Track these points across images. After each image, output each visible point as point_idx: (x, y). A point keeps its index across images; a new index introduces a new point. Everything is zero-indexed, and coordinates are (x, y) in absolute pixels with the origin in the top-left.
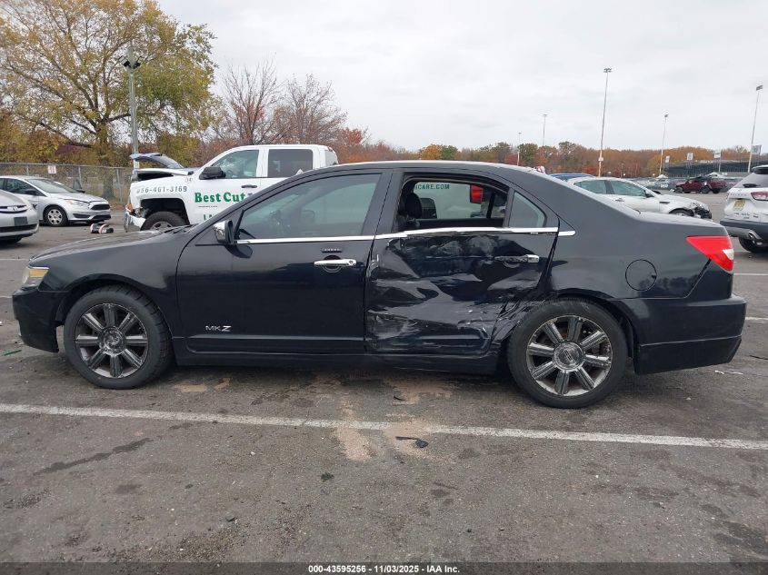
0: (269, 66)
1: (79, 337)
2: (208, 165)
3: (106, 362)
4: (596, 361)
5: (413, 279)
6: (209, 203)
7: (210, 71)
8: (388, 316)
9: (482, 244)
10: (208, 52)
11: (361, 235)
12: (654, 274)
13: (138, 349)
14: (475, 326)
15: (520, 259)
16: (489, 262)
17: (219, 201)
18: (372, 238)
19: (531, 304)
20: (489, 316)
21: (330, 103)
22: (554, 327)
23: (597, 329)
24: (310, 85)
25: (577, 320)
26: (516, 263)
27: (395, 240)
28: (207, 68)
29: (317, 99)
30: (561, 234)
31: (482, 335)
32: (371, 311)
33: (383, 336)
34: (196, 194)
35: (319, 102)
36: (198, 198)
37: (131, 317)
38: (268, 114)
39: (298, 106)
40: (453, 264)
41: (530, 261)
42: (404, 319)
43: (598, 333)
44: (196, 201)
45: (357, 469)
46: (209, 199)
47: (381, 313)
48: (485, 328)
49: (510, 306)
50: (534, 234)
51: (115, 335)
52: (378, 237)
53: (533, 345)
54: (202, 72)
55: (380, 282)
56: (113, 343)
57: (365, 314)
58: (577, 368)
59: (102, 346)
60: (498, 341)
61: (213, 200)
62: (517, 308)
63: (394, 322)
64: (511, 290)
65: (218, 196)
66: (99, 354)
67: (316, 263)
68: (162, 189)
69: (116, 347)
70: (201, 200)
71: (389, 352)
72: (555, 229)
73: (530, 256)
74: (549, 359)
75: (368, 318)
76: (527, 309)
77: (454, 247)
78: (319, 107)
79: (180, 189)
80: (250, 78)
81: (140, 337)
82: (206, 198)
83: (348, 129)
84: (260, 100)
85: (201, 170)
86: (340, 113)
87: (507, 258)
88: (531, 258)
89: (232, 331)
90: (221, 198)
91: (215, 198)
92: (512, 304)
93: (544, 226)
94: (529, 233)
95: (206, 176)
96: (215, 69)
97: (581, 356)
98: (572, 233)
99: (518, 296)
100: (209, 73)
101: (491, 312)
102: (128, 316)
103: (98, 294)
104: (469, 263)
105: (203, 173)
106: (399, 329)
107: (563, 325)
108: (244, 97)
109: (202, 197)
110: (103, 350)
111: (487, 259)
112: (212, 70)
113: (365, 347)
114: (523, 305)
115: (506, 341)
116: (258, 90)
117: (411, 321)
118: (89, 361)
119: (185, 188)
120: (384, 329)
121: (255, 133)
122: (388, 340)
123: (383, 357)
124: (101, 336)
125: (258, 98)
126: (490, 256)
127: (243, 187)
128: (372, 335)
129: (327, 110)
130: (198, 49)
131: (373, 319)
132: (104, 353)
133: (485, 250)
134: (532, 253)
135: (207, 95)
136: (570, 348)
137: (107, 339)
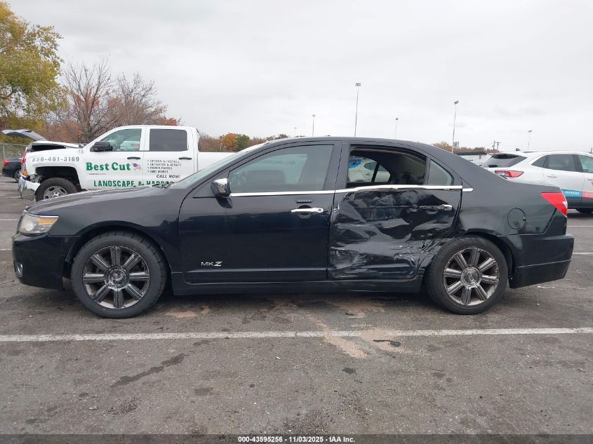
0: (104, 64)
1: (87, 275)
2: (98, 140)
3: (110, 296)
4: (489, 279)
5: (361, 223)
6: (99, 171)
7: (56, 64)
8: (345, 251)
9: (410, 197)
10: (55, 48)
11: (323, 190)
12: (524, 218)
13: (139, 284)
14: (406, 258)
15: (439, 207)
16: (415, 210)
17: (107, 169)
18: (333, 192)
19: (444, 240)
20: (414, 250)
21: (153, 97)
22: (462, 256)
23: (489, 257)
24: (137, 82)
25: (477, 251)
26: (434, 211)
27: (350, 194)
28: (54, 62)
29: (142, 93)
30: (464, 190)
31: (411, 263)
32: (332, 247)
33: (340, 266)
34: (87, 164)
35: (144, 96)
36: (89, 166)
37: (135, 257)
38: (103, 103)
39: (126, 98)
40: (389, 212)
41: (445, 209)
42: (356, 253)
43: (490, 260)
44: (88, 169)
45: (366, 364)
46: (99, 168)
47: (339, 249)
48: (412, 258)
49: (428, 242)
50: (446, 190)
51: (119, 273)
52: (337, 191)
53: (448, 270)
54: (50, 65)
55: (340, 226)
56: (117, 280)
57: (328, 250)
58: (476, 285)
59: (108, 282)
60: (423, 268)
61: (102, 169)
62: (433, 244)
63: (348, 255)
64: (430, 231)
65: (107, 165)
66: (105, 289)
67: (293, 211)
68: (57, 159)
69: (120, 282)
70: (92, 168)
71: (344, 279)
72: (460, 187)
73: (445, 206)
74: (458, 279)
75: (331, 253)
76: (441, 244)
77: (389, 199)
78: (144, 100)
79: (73, 159)
80: (88, 73)
81: (143, 273)
82: (96, 167)
83: (165, 118)
84: (97, 91)
85: (92, 143)
86: (161, 105)
87: (429, 207)
88: (446, 207)
89: (223, 266)
90: (110, 167)
91: (104, 167)
92: (430, 241)
93: (452, 184)
94: (443, 189)
95: (96, 149)
96: (61, 64)
97: (478, 277)
98: (471, 190)
99: (435, 234)
100: (55, 67)
101: (415, 247)
102: (133, 255)
103: (107, 238)
104: (400, 211)
105: (94, 147)
106: (351, 261)
107: (467, 255)
108: (82, 88)
109: (93, 166)
110: (107, 286)
111: (414, 208)
112: (59, 64)
113: (327, 275)
114: (437, 241)
115: (428, 268)
116: (94, 82)
117: (361, 255)
118: (94, 296)
119: (78, 159)
120: (340, 262)
121: (92, 118)
122: (343, 269)
123: (340, 283)
124: (108, 274)
125: (95, 90)
126: (416, 206)
127: (129, 158)
128: (332, 266)
129: (150, 103)
130: (46, 46)
131: (334, 253)
132: (109, 288)
133: (412, 201)
134: (446, 204)
135: (55, 84)
136: (471, 271)
137: (112, 275)
